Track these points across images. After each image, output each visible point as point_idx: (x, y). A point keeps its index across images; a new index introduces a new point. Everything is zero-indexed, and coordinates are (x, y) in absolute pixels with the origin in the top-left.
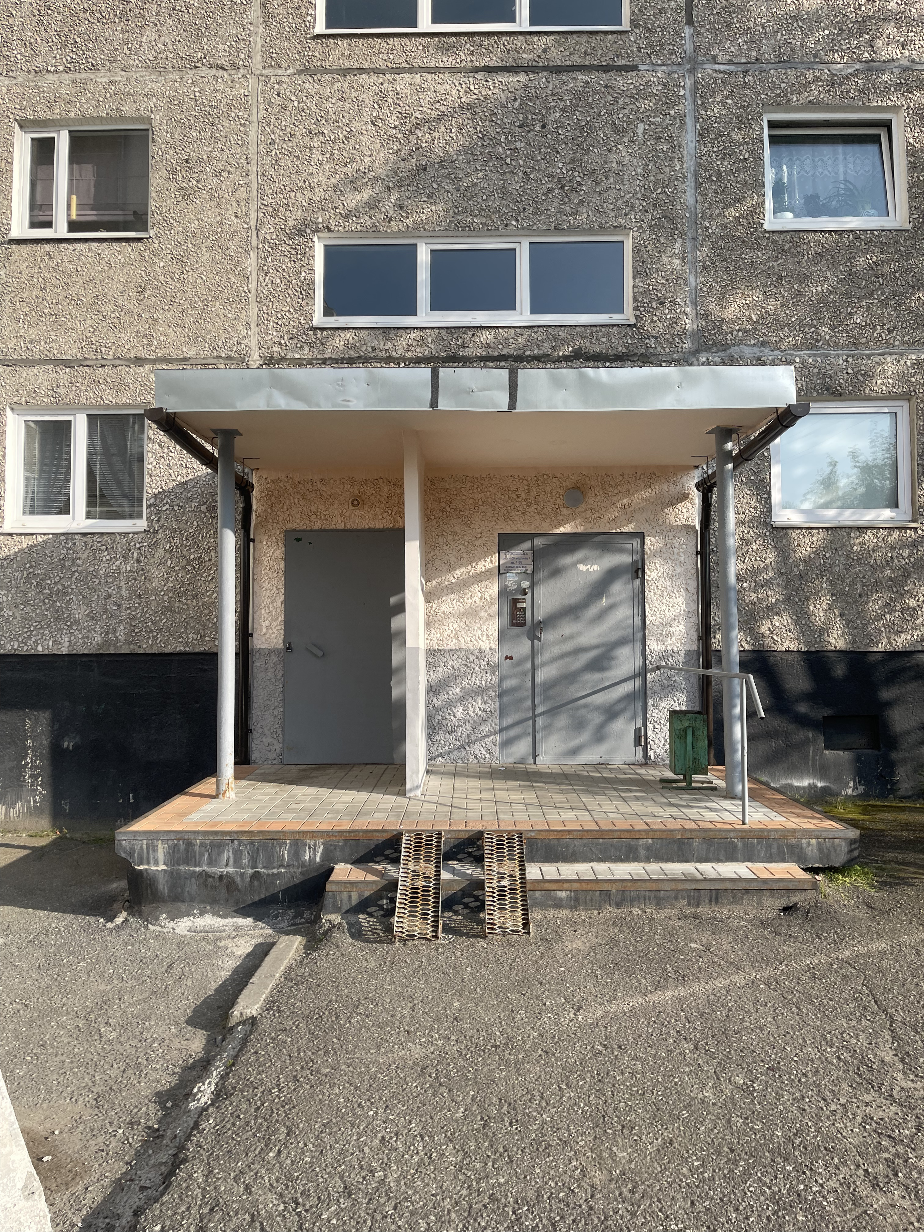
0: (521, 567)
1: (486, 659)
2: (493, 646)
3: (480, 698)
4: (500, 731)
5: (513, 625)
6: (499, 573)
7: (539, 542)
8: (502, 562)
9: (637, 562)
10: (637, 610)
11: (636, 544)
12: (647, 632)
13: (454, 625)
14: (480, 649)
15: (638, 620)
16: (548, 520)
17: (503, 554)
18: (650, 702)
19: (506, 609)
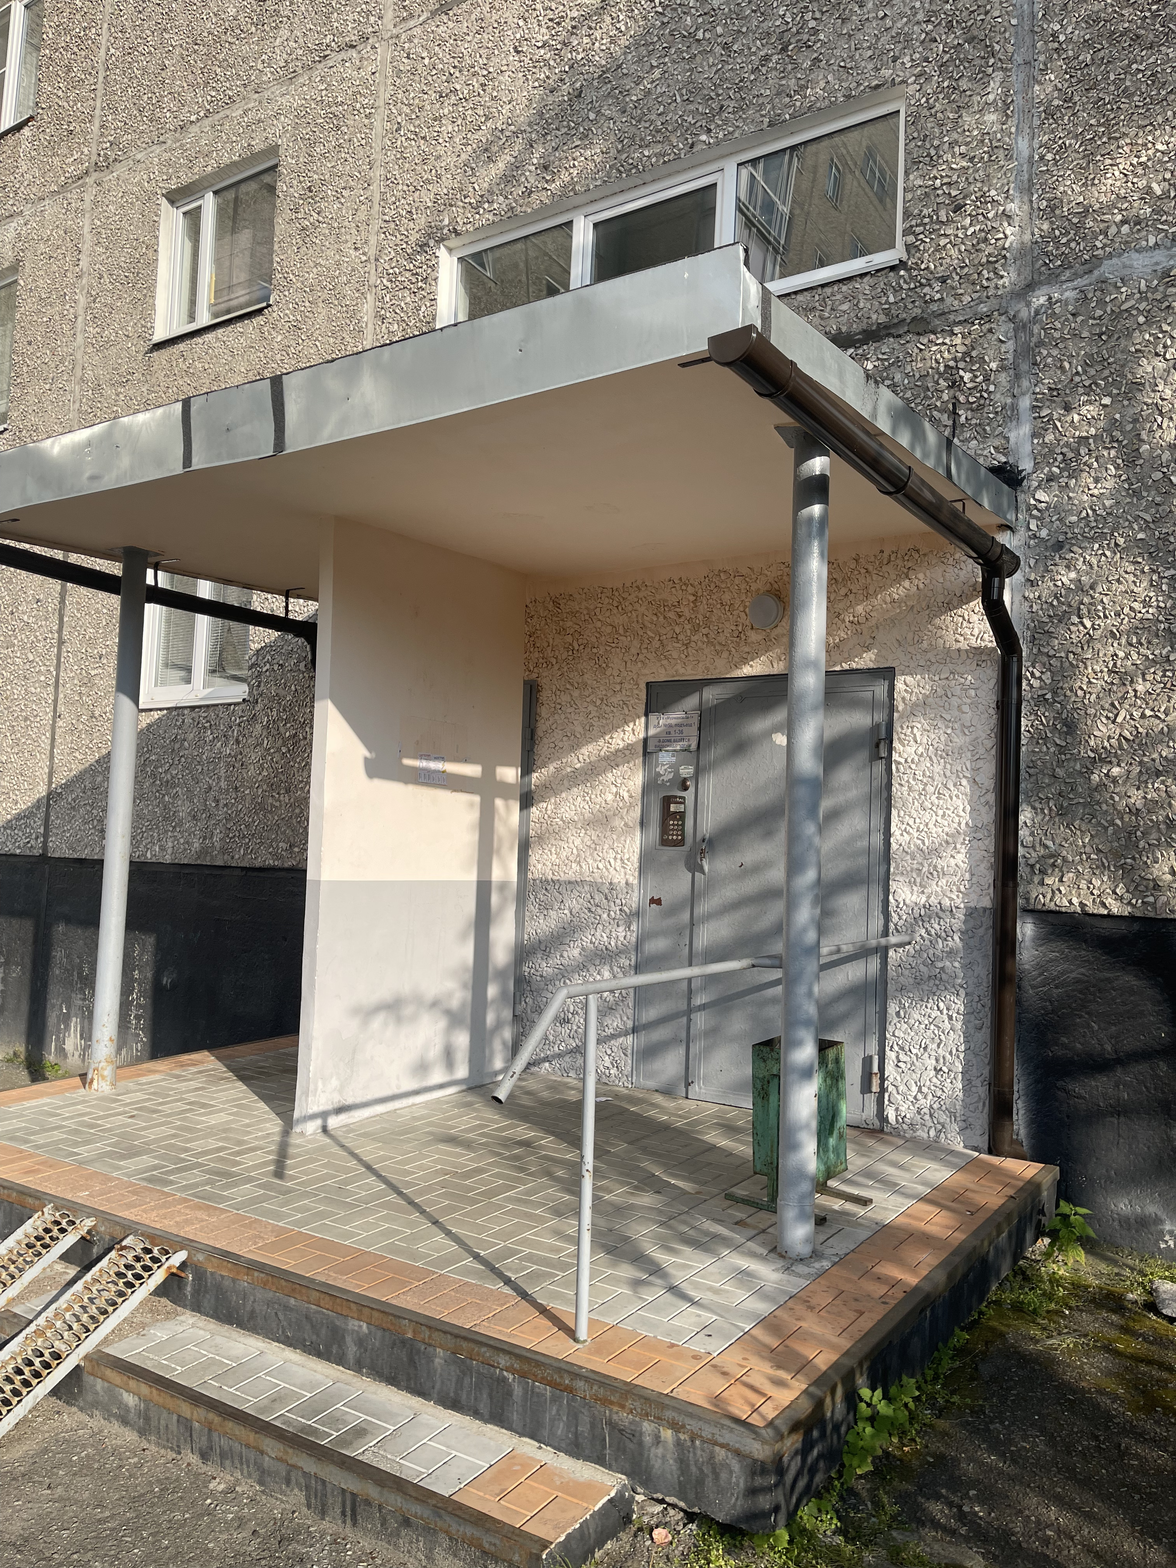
0: (682, 740)
1: (618, 902)
2: (631, 880)
3: (607, 967)
4: (634, 1030)
5: (664, 842)
6: (645, 753)
7: (711, 695)
8: (651, 732)
9: (878, 726)
10: (877, 821)
11: (880, 689)
12: (893, 865)
13: (576, 840)
14: (611, 884)
15: (877, 839)
16: (725, 654)
17: (653, 717)
18: (893, 1008)
19: (655, 815)
